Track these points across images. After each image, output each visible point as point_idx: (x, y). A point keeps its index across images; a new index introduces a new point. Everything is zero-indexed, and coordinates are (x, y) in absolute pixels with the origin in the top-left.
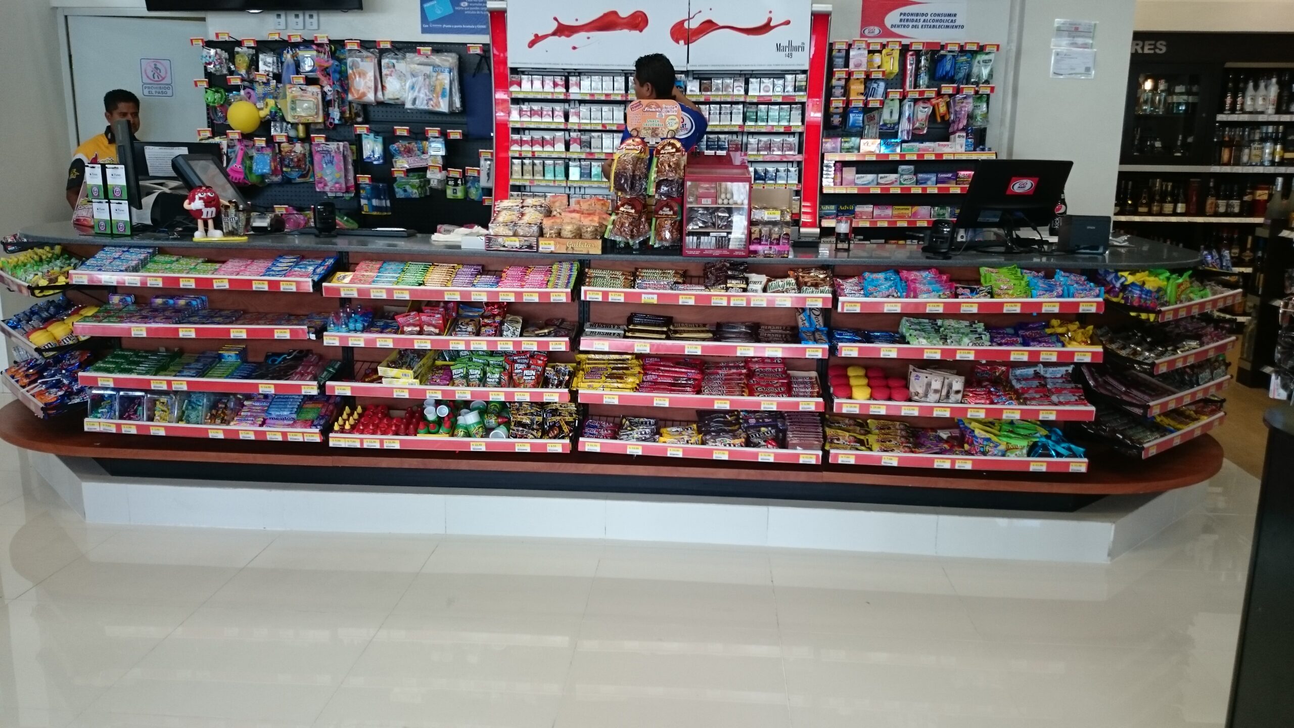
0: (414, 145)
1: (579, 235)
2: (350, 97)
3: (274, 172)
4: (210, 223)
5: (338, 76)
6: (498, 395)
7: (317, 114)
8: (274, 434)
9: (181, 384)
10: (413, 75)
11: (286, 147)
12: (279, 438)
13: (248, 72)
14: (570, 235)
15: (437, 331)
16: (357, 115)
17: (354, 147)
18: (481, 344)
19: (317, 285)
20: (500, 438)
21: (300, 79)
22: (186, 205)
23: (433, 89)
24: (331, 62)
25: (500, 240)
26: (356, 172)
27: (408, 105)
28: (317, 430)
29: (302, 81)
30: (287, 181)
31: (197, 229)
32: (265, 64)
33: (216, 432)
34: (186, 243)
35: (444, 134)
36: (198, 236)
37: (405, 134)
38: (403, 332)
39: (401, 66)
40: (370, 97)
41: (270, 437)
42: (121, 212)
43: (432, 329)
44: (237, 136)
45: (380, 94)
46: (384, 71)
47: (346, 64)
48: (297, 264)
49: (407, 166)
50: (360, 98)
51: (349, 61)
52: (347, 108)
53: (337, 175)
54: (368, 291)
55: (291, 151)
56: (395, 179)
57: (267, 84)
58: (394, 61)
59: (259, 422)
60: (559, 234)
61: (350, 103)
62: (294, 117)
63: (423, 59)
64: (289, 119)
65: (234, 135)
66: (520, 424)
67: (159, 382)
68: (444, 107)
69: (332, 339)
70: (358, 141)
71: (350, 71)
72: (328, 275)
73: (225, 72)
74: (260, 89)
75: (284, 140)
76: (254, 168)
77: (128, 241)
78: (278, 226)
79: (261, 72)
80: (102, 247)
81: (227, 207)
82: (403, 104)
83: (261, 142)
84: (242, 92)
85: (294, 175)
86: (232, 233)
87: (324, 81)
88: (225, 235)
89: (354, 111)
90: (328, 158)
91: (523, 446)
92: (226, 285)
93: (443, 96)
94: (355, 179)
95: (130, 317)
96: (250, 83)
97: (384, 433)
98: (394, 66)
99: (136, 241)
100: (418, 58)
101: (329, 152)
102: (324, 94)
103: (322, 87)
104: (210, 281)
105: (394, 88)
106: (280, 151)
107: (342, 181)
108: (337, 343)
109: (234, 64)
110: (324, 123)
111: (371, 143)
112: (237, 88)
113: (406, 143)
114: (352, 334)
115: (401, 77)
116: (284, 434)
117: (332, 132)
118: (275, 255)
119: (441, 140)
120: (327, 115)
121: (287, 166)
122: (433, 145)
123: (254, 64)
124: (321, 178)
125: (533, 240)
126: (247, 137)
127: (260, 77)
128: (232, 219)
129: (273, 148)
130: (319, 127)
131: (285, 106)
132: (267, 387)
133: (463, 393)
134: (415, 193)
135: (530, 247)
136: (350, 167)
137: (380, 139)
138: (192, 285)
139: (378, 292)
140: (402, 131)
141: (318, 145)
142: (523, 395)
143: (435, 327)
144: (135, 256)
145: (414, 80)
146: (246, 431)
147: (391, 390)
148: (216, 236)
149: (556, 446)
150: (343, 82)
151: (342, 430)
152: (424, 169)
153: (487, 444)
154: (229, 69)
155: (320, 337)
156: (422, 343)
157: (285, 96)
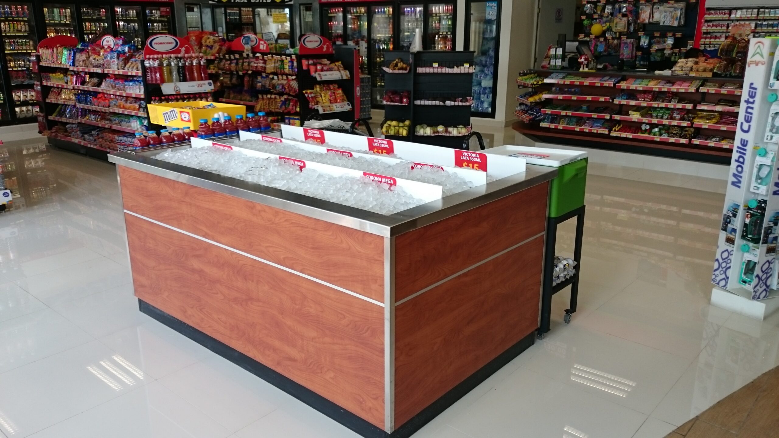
0: (661, 40)
1: (704, 70)
2: (639, 21)
3: (605, 51)
4: (585, 66)
5: (635, 13)
6: (666, 122)
7: (625, 28)
8: (594, 130)
9: (570, 113)
10: (665, 12)
11: (611, 41)
12: (596, 132)
13: (601, 12)
14: (701, 71)
15: (649, 100)
16: (641, 28)
17: (637, 41)
18: (663, 105)
19: (615, 85)
20: (665, 137)
21: (620, 15)
22: (579, 60)
23: (672, 17)
24: (633, 8)
25: (676, 72)
26: (636, 51)
27: (661, 24)
28: (607, 130)
29: (621, 16)
30: (609, 54)
31: (580, 68)
32: (608, 9)
33: (577, 129)
34: (577, 72)
35: (674, 35)
36: (581, 70)
37: (658, 35)
38: (639, 100)
39: (661, 8)
40: (647, 21)
41: (593, 131)
42: (559, 62)
43: (648, 100)
44: (593, 37)
45: (651, 20)
46: (654, 10)
47: (639, 8)
48: (609, 79)
49: (657, 48)
50: (643, 21)
51: (641, 7)
52: (637, 26)
53: (629, 52)
54: (629, 87)
55: (613, 43)
56: (651, 53)
57: (607, 17)
58: (659, 6)
59: (591, 126)
60: (697, 71)
61: (638, 24)
62: (616, 30)
63: (670, 5)
64: (614, 30)
65: (592, 37)
66: (672, 133)
67: (563, 113)
68: (676, 24)
69: (616, 101)
70: (639, 39)
71: (640, 11)
72: (619, 82)
73: (592, 13)
74: (604, 19)
75: (611, 38)
76: (598, 49)
77: (560, 71)
78: (605, 68)
79: (606, 12)
80: (552, 73)
81: (591, 61)
82: (659, 23)
83: (602, 39)
84: (598, 21)
85: (612, 52)
86: (592, 69)
87: (629, 15)
88: (589, 70)
89: (639, 27)
90: (626, 45)
91: (672, 140)
92: (588, 84)
93: (676, 19)
94: (636, 53)
95: (558, 93)
96: (601, 17)
97: (628, 132)
98: (658, 8)
99: (562, 71)
100: (668, 5)
101: (627, 43)
102: (628, 21)
103: (628, 18)
104: (583, 82)
105: (657, 17)
106: (608, 43)
107: (630, 54)
108: (618, 103)
109: (596, 9)
110: (627, 31)
111: (644, 39)
112: (596, 19)
113: (658, 39)
114: (623, 100)
115: (661, 12)
116: (597, 131)
117: (629, 35)
118: (603, 76)
119: (673, 37)
120: (628, 28)
121: (610, 49)
122: (669, 39)
123: (603, 10)
124: (622, 53)
125: (688, 72)
126: (597, 37)
127: (605, 14)
128: (592, 65)
129: (606, 42)
130: (625, 33)
131: (613, 25)
132: (595, 115)
133: (655, 121)
134: (658, 59)
135: (686, 74)
136: (634, 49)
137: (648, 38)
138: (578, 83)
139: (633, 87)
140: (657, 34)
141: (623, 40)
142: (674, 123)
143: (649, 99)
144: (561, 76)
145: (665, 14)
146: (586, 129)
147: (632, 119)
148: (586, 70)
149: (684, 141)
150: (637, 15)
151: (615, 131)
152: (663, 50)
153: (660, 139)
154: (594, 11)
155: (613, 101)
156: (644, 104)
157: (613, 22)
